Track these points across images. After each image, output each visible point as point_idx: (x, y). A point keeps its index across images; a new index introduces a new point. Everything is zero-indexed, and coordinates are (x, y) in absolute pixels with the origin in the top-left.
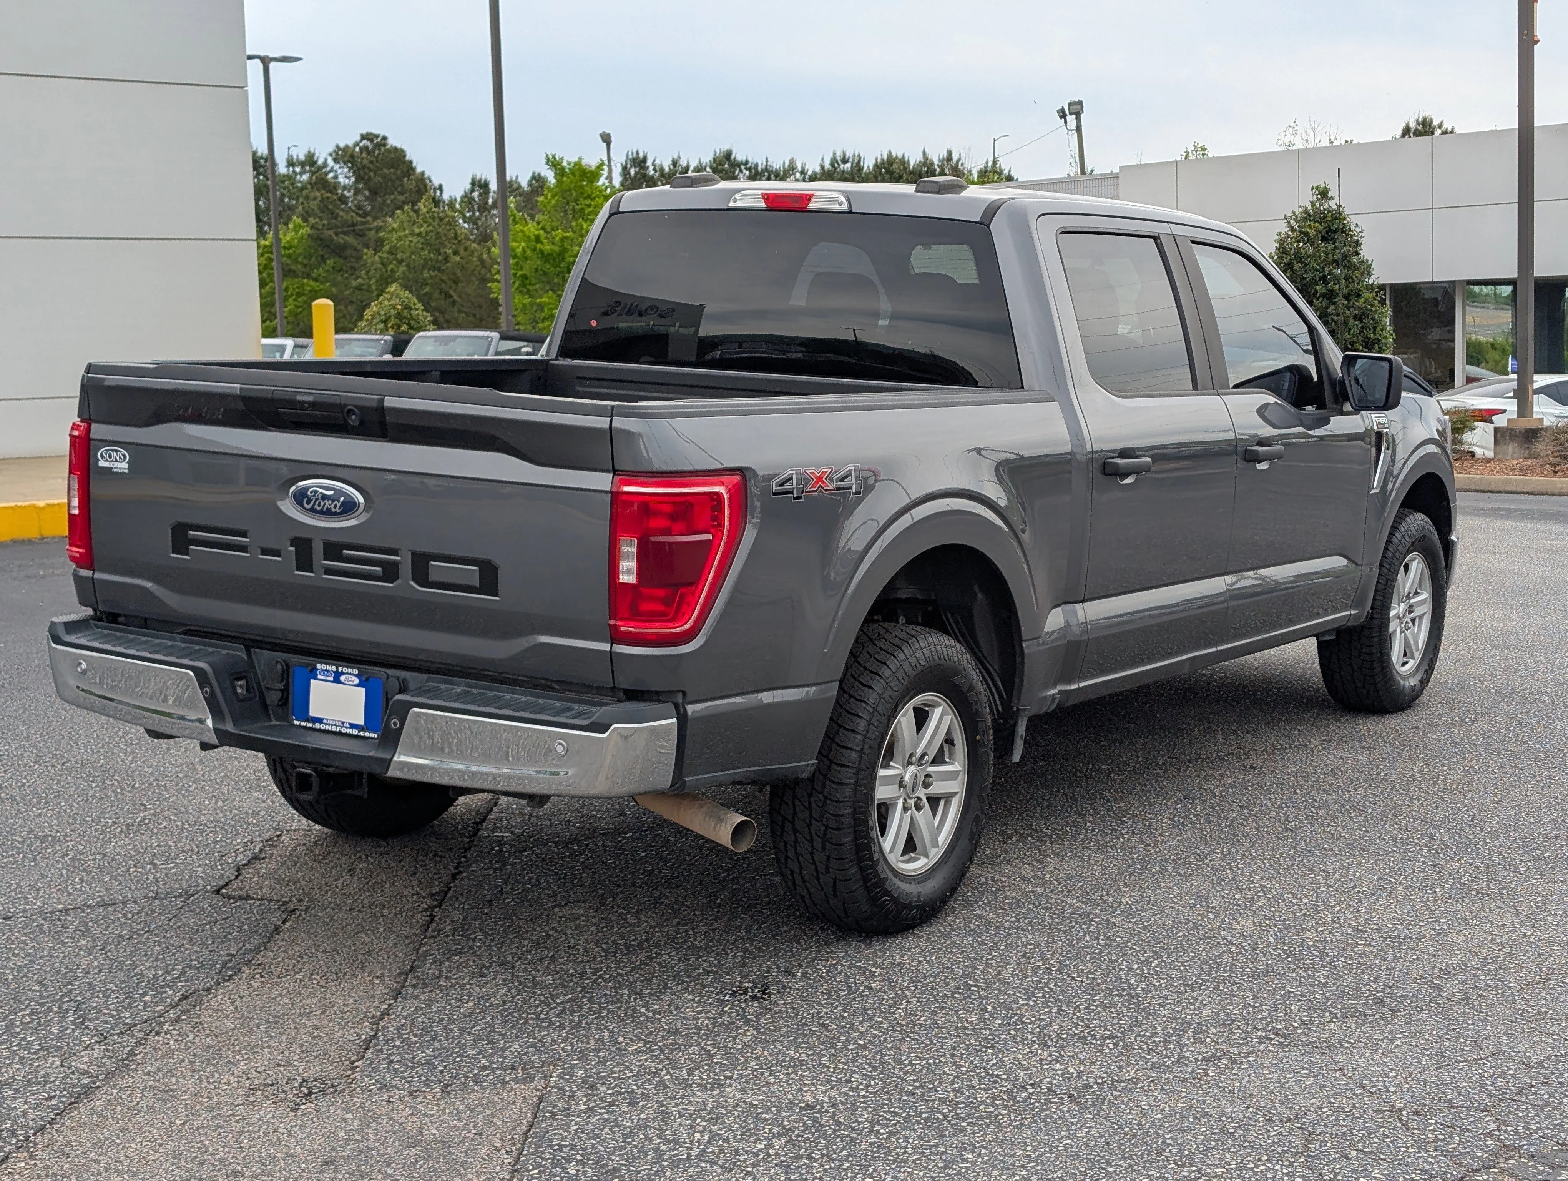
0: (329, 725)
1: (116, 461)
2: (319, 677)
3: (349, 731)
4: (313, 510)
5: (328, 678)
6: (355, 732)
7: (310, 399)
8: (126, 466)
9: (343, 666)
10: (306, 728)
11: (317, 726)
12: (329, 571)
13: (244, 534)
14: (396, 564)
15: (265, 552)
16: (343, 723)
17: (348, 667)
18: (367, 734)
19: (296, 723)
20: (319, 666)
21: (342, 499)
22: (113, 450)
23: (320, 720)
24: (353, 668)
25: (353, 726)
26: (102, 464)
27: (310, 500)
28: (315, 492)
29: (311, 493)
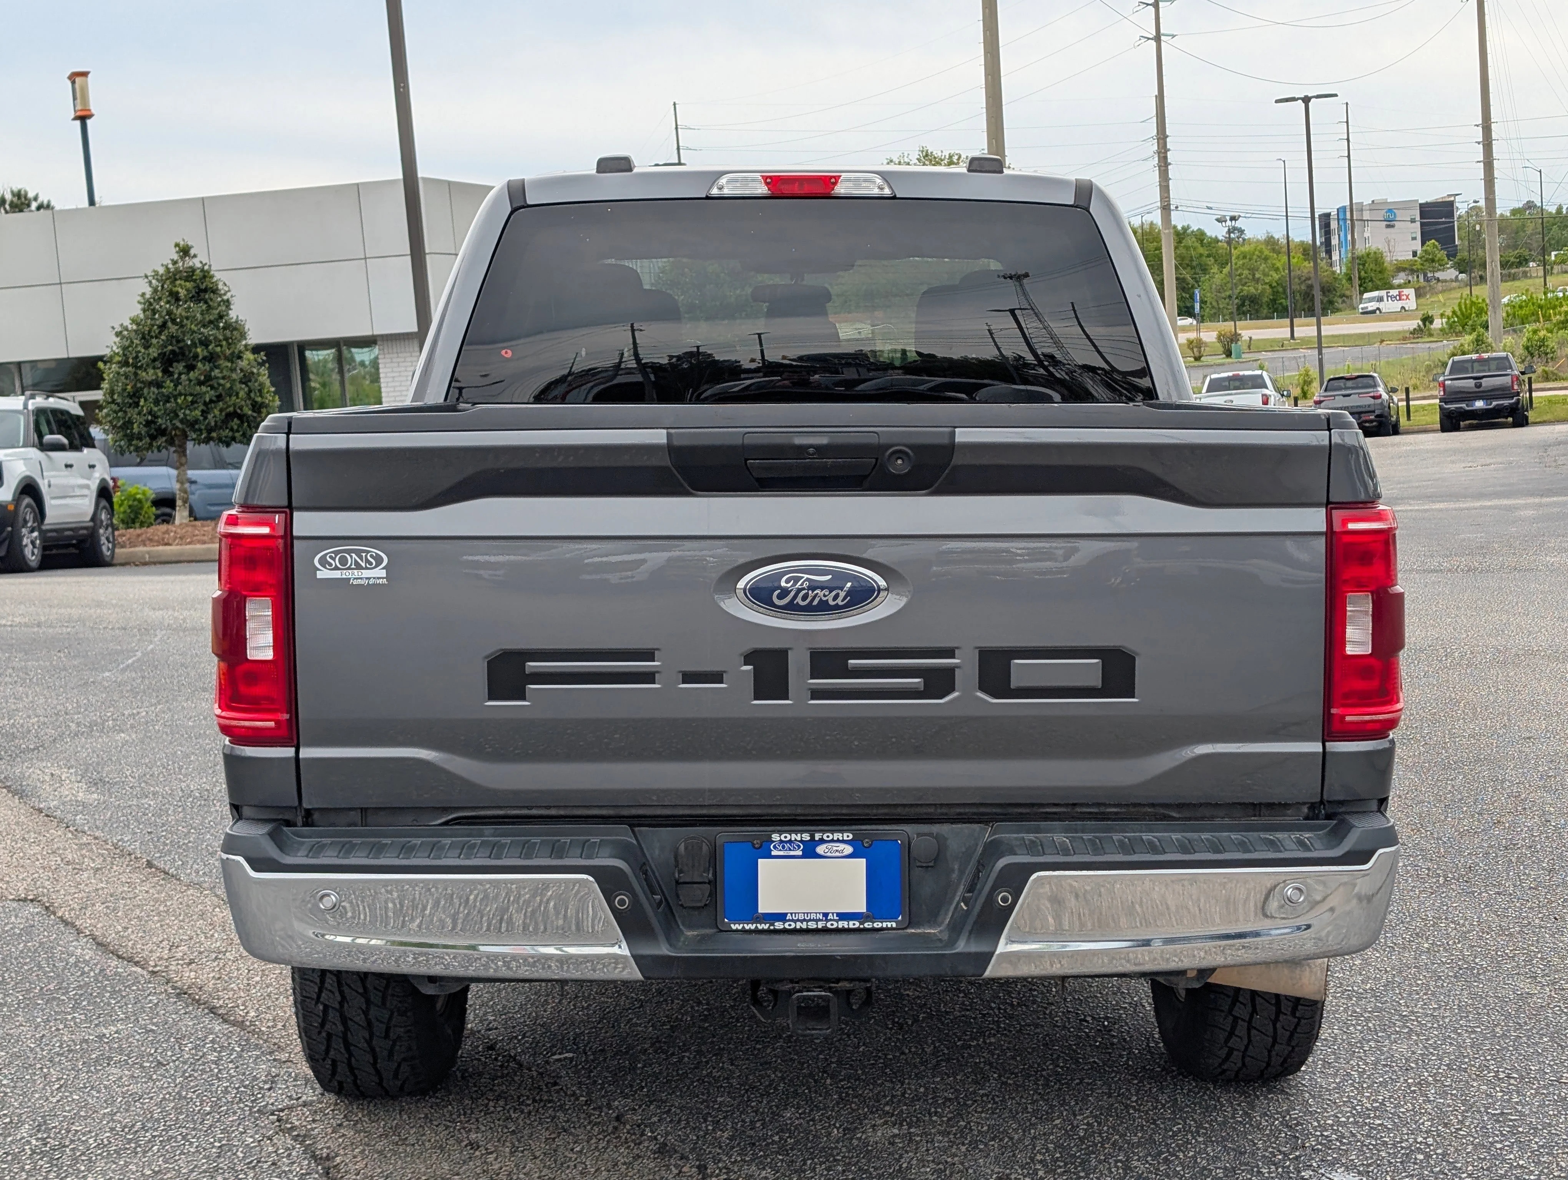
0: (802, 921)
1: (358, 567)
2: (774, 853)
3: (843, 924)
4: (792, 608)
5: (792, 853)
6: (854, 924)
7: (824, 441)
8: (383, 573)
9: (824, 832)
10: (757, 931)
11: (779, 925)
12: (817, 694)
13: (649, 655)
14: (950, 671)
15: (689, 677)
16: (826, 915)
17: (832, 832)
18: (878, 925)
19: (734, 927)
20: (775, 837)
21: (849, 585)
22: (349, 552)
23: (782, 917)
24: (842, 831)
25: (842, 916)
26: (323, 574)
27: (785, 593)
28: (796, 580)
29: (787, 582)
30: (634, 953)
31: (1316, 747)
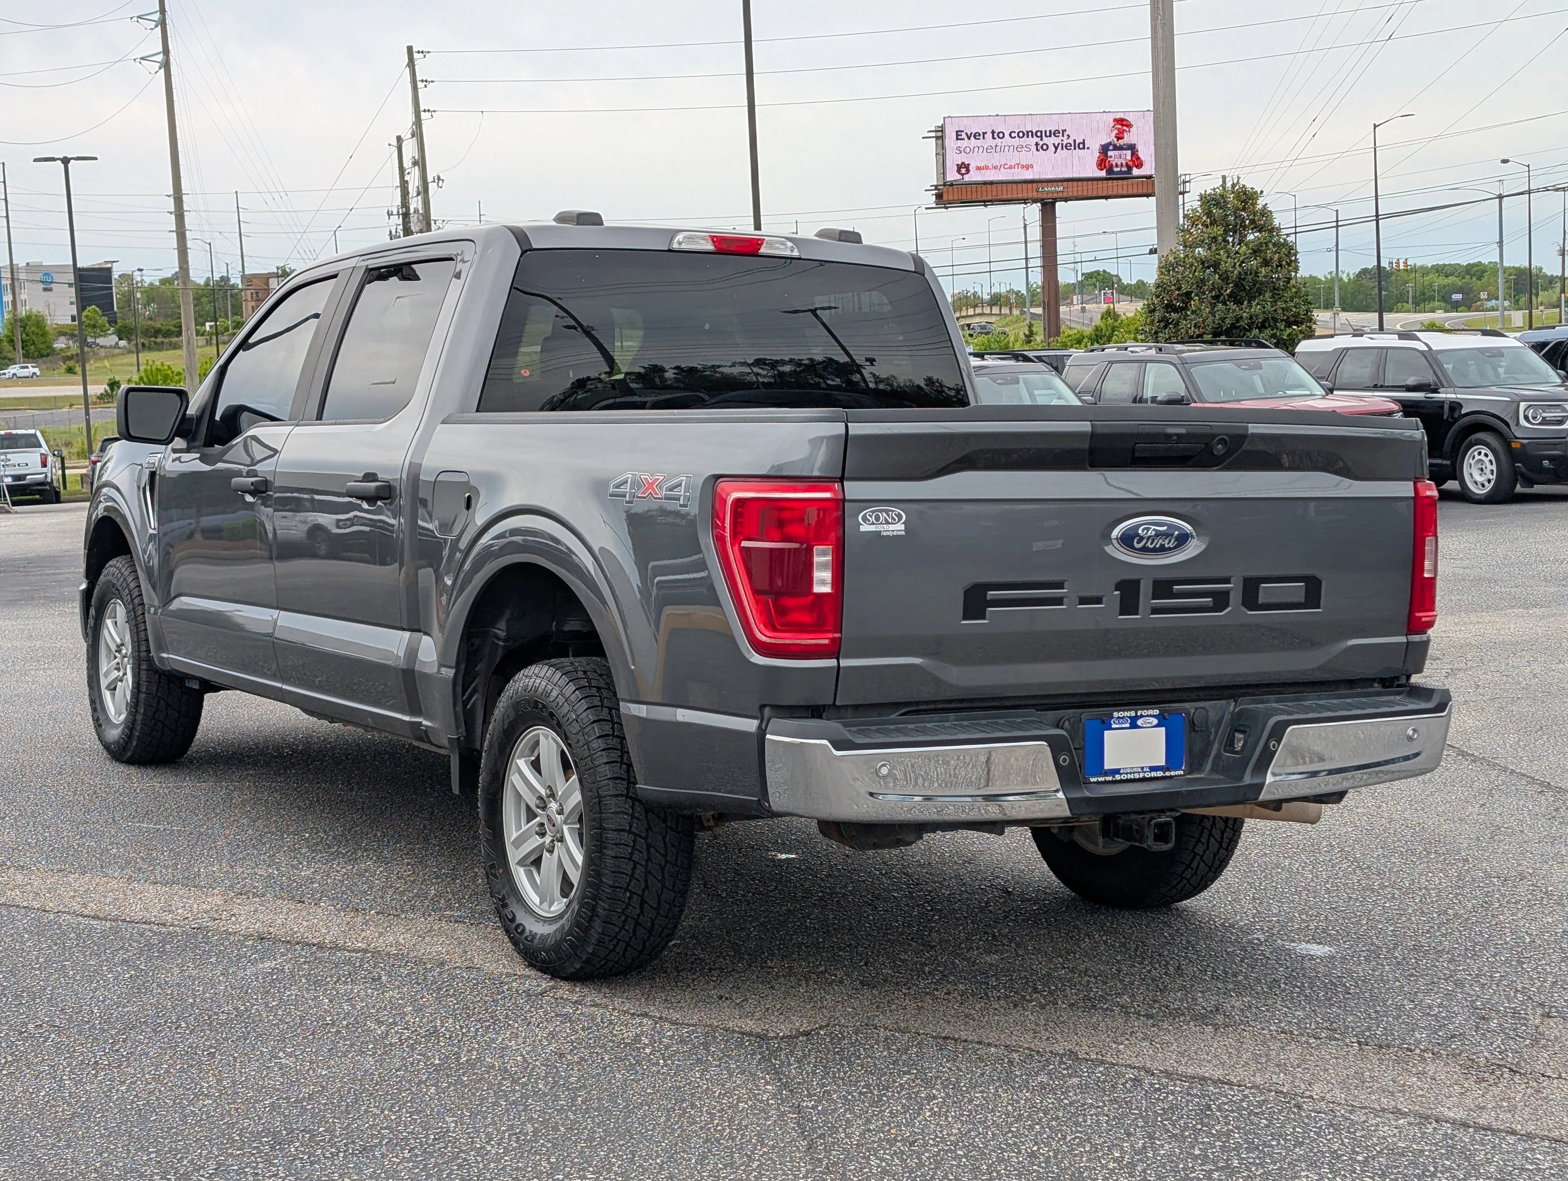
0: (1130, 773)
1: (887, 523)
2: (1114, 726)
3: (1154, 774)
4: (1144, 549)
5: (1124, 726)
6: (1160, 774)
8: (902, 527)
9: (1143, 709)
10: (1106, 782)
11: (1118, 777)
12: (1155, 611)
13: (1060, 585)
14: (1226, 594)
15: (1083, 601)
16: (1142, 768)
17: (1147, 709)
18: (1173, 773)
19: (1092, 780)
20: (1116, 714)
21: (1177, 533)
22: (881, 511)
23: (1117, 771)
24: (1153, 709)
25: (1153, 769)
26: (865, 528)
27: (1141, 539)
28: (1148, 529)
29: (1143, 531)
30: (1068, 796)
31: (1403, 639)
